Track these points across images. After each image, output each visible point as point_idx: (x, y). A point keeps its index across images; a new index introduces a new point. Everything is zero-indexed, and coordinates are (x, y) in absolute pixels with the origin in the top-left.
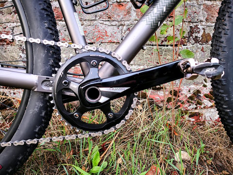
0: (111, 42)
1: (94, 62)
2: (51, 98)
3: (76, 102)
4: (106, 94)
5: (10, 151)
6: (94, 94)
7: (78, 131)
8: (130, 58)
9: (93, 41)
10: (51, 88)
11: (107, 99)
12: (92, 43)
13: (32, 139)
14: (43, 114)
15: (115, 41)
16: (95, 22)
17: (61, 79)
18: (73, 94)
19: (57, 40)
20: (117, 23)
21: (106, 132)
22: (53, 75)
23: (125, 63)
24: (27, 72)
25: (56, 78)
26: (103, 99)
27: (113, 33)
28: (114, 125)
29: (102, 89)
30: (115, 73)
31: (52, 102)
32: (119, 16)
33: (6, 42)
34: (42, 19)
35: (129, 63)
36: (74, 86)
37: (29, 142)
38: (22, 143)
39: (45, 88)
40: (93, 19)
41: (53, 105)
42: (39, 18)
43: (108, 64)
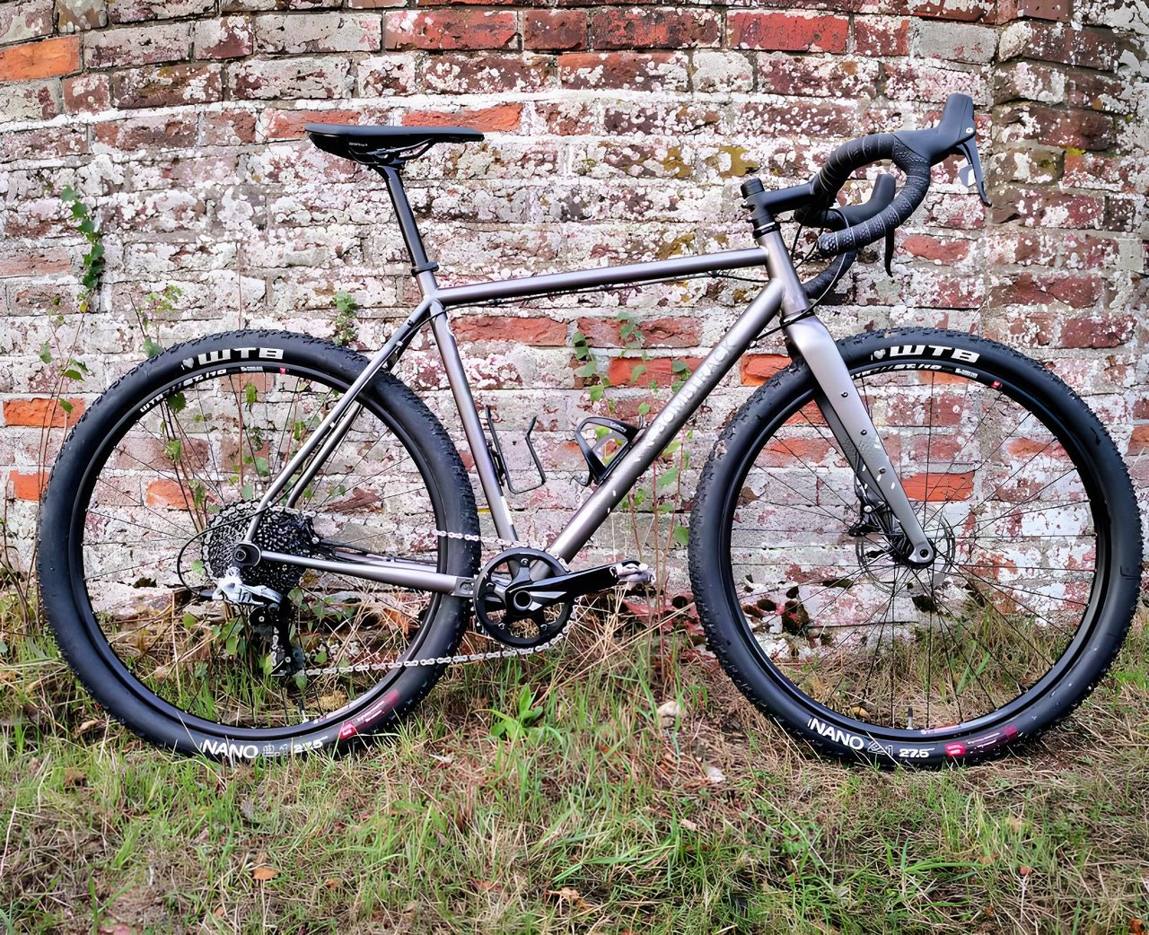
0: (556, 507)
1: (525, 560)
2: (472, 605)
3: (502, 613)
4: (538, 600)
5: (413, 675)
6: (525, 599)
7: (502, 646)
8: (569, 555)
9: (523, 506)
10: (472, 592)
11: (540, 605)
12: (522, 510)
13: (445, 657)
14: (458, 626)
15: (565, 505)
16: (529, 473)
17: (485, 581)
18: (498, 600)
19: (479, 534)
20: (567, 474)
21: (539, 648)
22: (476, 576)
23: (562, 562)
24: (438, 572)
25: (477, 579)
26: (534, 606)
27: (561, 493)
28: (548, 640)
29: (533, 594)
30: (551, 574)
31: (472, 609)
32: (571, 463)
33: (368, 507)
34: (463, 507)
35: (568, 563)
36: (500, 590)
37: (441, 660)
38: (431, 662)
39: (464, 592)
40: (526, 468)
41: (473, 613)
42: (459, 508)
43: (541, 562)
